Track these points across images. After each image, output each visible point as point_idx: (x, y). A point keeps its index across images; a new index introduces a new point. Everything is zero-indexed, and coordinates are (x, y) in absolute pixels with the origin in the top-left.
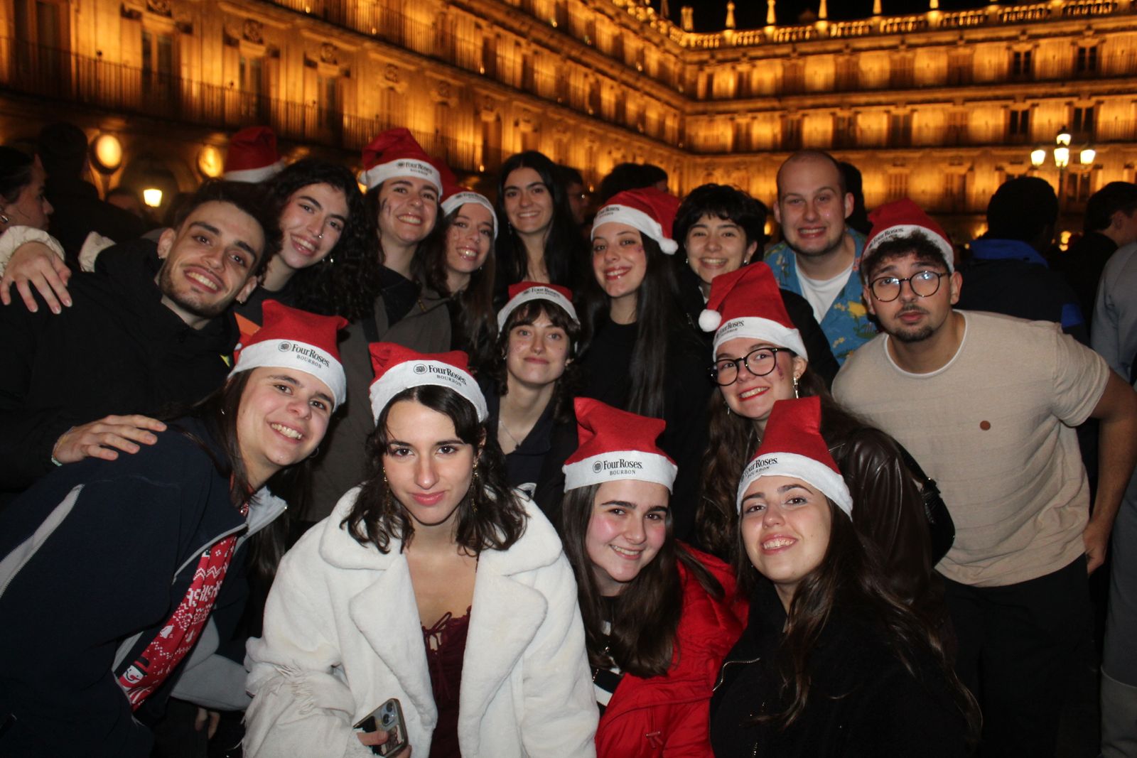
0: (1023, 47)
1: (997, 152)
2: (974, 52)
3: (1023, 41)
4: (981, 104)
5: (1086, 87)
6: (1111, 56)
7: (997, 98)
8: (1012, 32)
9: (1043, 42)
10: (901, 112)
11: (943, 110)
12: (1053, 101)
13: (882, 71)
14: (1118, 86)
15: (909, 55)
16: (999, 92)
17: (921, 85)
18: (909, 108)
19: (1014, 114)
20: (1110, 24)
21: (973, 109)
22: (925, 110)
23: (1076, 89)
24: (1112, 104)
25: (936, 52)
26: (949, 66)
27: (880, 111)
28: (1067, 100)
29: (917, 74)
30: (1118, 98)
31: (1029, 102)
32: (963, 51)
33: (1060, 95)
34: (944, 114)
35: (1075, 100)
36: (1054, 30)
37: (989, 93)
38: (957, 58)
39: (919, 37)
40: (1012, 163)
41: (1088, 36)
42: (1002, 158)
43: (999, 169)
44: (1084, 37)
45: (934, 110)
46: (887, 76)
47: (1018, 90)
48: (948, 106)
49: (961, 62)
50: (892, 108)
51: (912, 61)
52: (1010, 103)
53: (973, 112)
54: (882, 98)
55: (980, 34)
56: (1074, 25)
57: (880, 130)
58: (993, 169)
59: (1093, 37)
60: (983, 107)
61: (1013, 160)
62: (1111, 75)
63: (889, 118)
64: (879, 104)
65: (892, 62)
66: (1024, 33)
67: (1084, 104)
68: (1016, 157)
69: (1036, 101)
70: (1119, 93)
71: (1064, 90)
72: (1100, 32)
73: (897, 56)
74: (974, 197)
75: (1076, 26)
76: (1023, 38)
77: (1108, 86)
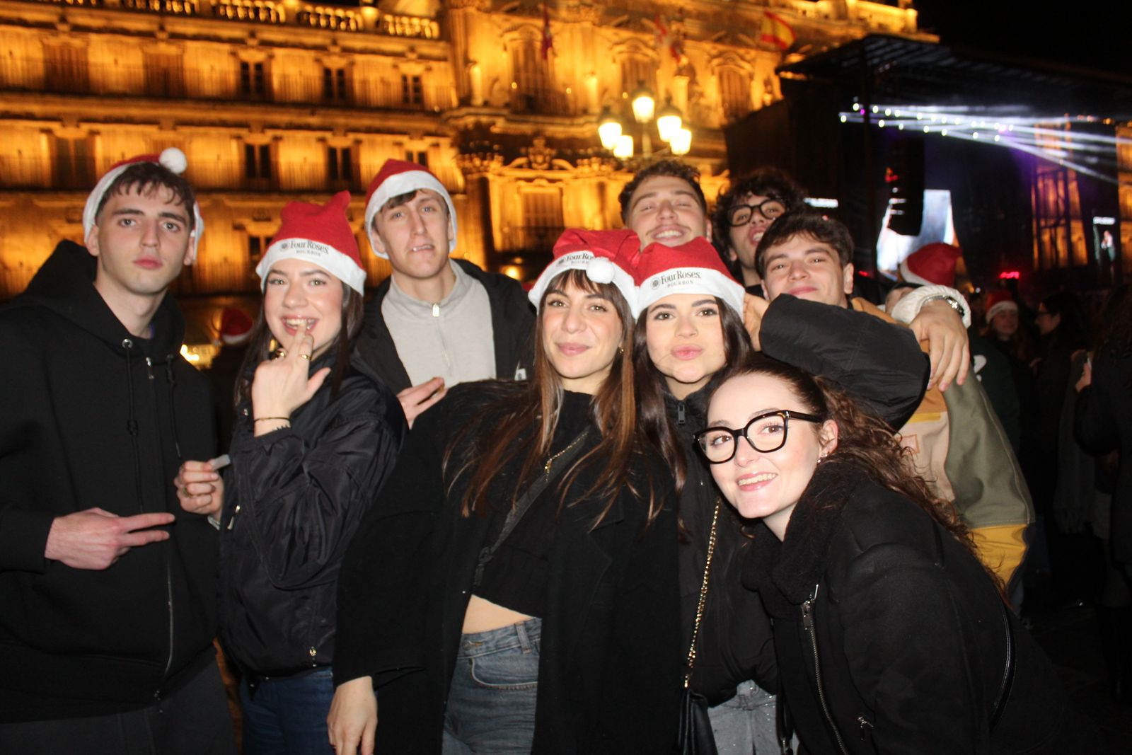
0: (253, 56)
1: (230, 202)
2: (184, 52)
3: (252, 47)
4: (202, 130)
5: (341, 120)
6: (365, 83)
7: (224, 124)
8: (237, 32)
9: (279, 52)
10: (71, 133)
11: (144, 135)
12: (301, 135)
13: (28, 59)
14: (376, 122)
15: (77, 42)
16: (227, 116)
17: (101, 91)
18: (86, 127)
19: (249, 149)
20: (358, 42)
21: (192, 136)
22: (114, 132)
23: (329, 121)
24: (373, 144)
25: (121, 43)
26: (146, 67)
27: (33, 129)
28: (319, 134)
29: (95, 73)
30: (379, 138)
31: (270, 133)
32: (166, 49)
33: (308, 128)
34: (146, 141)
35: (328, 135)
36: (292, 39)
37: (213, 115)
38: (158, 57)
39: (91, 16)
40: (256, 220)
41: (335, 54)
42: (241, 212)
43: (239, 228)
44: (330, 54)
45: (128, 133)
46: (39, 69)
47: (254, 115)
48: (152, 130)
49: (163, 64)
50: (55, 126)
51: (84, 51)
52: (243, 132)
53: (190, 143)
54: (35, 108)
55: (190, 28)
56: (316, 35)
57: (37, 159)
58: (230, 228)
59: (341, 56)
60: (206, 135)
61: (256, 215)
62: (366, 107)
63: (50, 142)
64: (30, 117)
65: (46, 48)
66: (253, 35)
67: (340, 142)
68: (261, 211)
69: (278, 133)
70: (379, 131)
71: (313, 120)
72: (347, 51)
73: (54, 41)
74: (208, 269)
75: (318, 39)
76: (252, 42)
77: (366, 122)
